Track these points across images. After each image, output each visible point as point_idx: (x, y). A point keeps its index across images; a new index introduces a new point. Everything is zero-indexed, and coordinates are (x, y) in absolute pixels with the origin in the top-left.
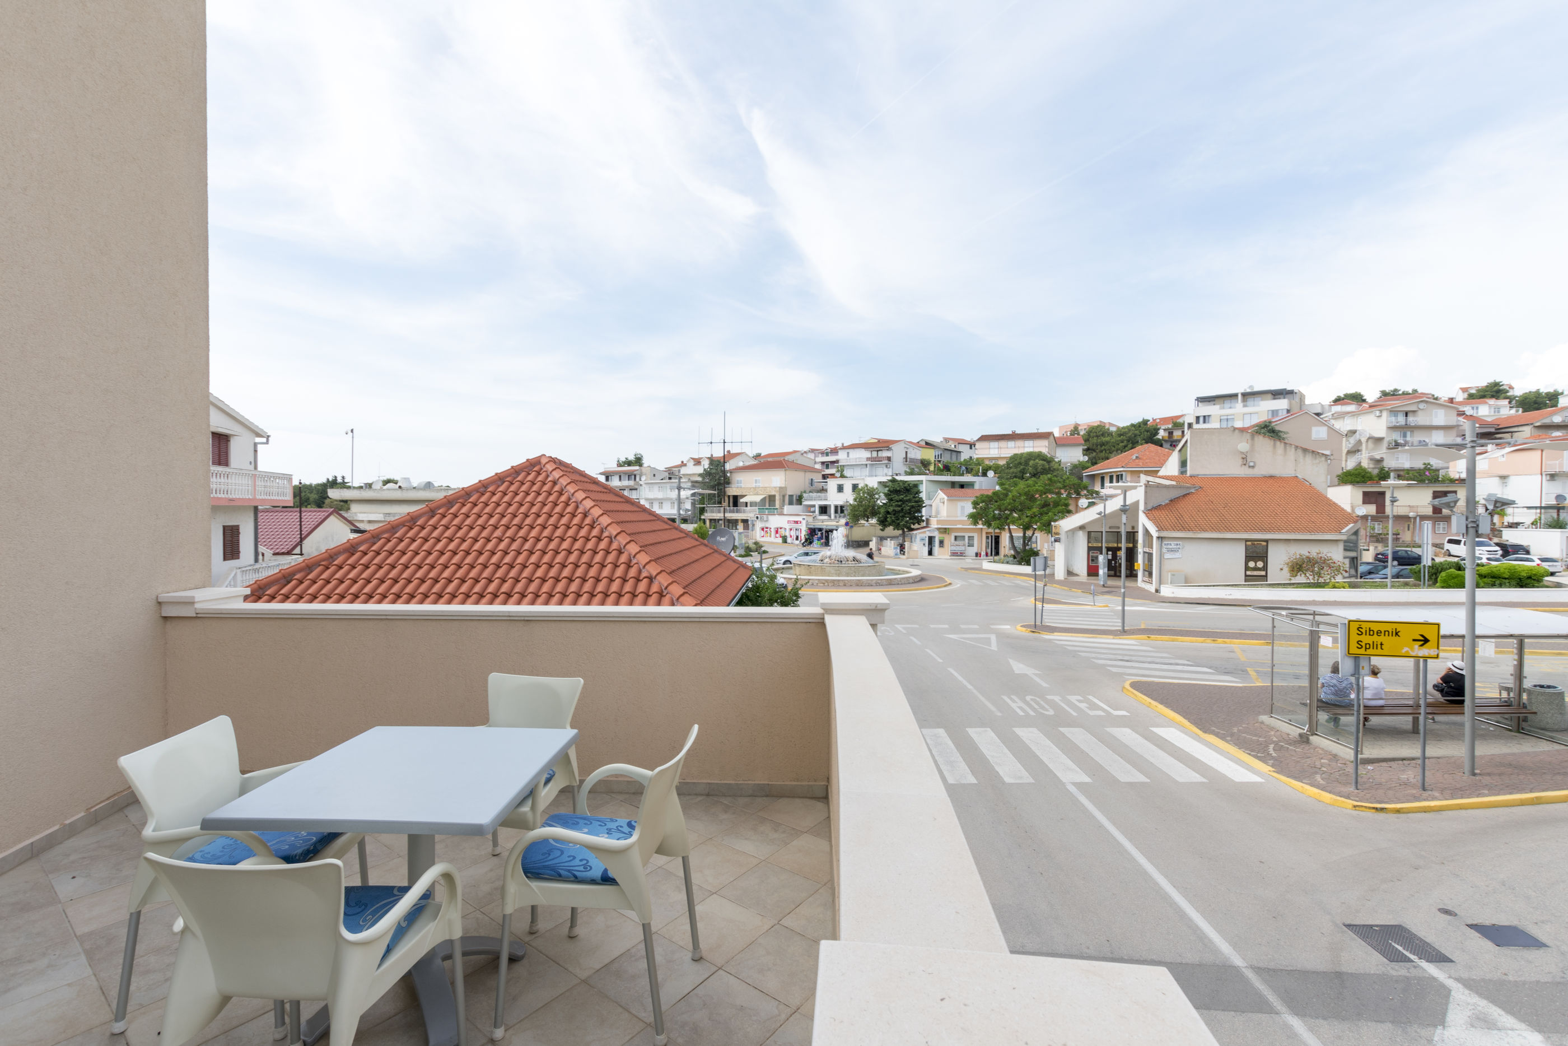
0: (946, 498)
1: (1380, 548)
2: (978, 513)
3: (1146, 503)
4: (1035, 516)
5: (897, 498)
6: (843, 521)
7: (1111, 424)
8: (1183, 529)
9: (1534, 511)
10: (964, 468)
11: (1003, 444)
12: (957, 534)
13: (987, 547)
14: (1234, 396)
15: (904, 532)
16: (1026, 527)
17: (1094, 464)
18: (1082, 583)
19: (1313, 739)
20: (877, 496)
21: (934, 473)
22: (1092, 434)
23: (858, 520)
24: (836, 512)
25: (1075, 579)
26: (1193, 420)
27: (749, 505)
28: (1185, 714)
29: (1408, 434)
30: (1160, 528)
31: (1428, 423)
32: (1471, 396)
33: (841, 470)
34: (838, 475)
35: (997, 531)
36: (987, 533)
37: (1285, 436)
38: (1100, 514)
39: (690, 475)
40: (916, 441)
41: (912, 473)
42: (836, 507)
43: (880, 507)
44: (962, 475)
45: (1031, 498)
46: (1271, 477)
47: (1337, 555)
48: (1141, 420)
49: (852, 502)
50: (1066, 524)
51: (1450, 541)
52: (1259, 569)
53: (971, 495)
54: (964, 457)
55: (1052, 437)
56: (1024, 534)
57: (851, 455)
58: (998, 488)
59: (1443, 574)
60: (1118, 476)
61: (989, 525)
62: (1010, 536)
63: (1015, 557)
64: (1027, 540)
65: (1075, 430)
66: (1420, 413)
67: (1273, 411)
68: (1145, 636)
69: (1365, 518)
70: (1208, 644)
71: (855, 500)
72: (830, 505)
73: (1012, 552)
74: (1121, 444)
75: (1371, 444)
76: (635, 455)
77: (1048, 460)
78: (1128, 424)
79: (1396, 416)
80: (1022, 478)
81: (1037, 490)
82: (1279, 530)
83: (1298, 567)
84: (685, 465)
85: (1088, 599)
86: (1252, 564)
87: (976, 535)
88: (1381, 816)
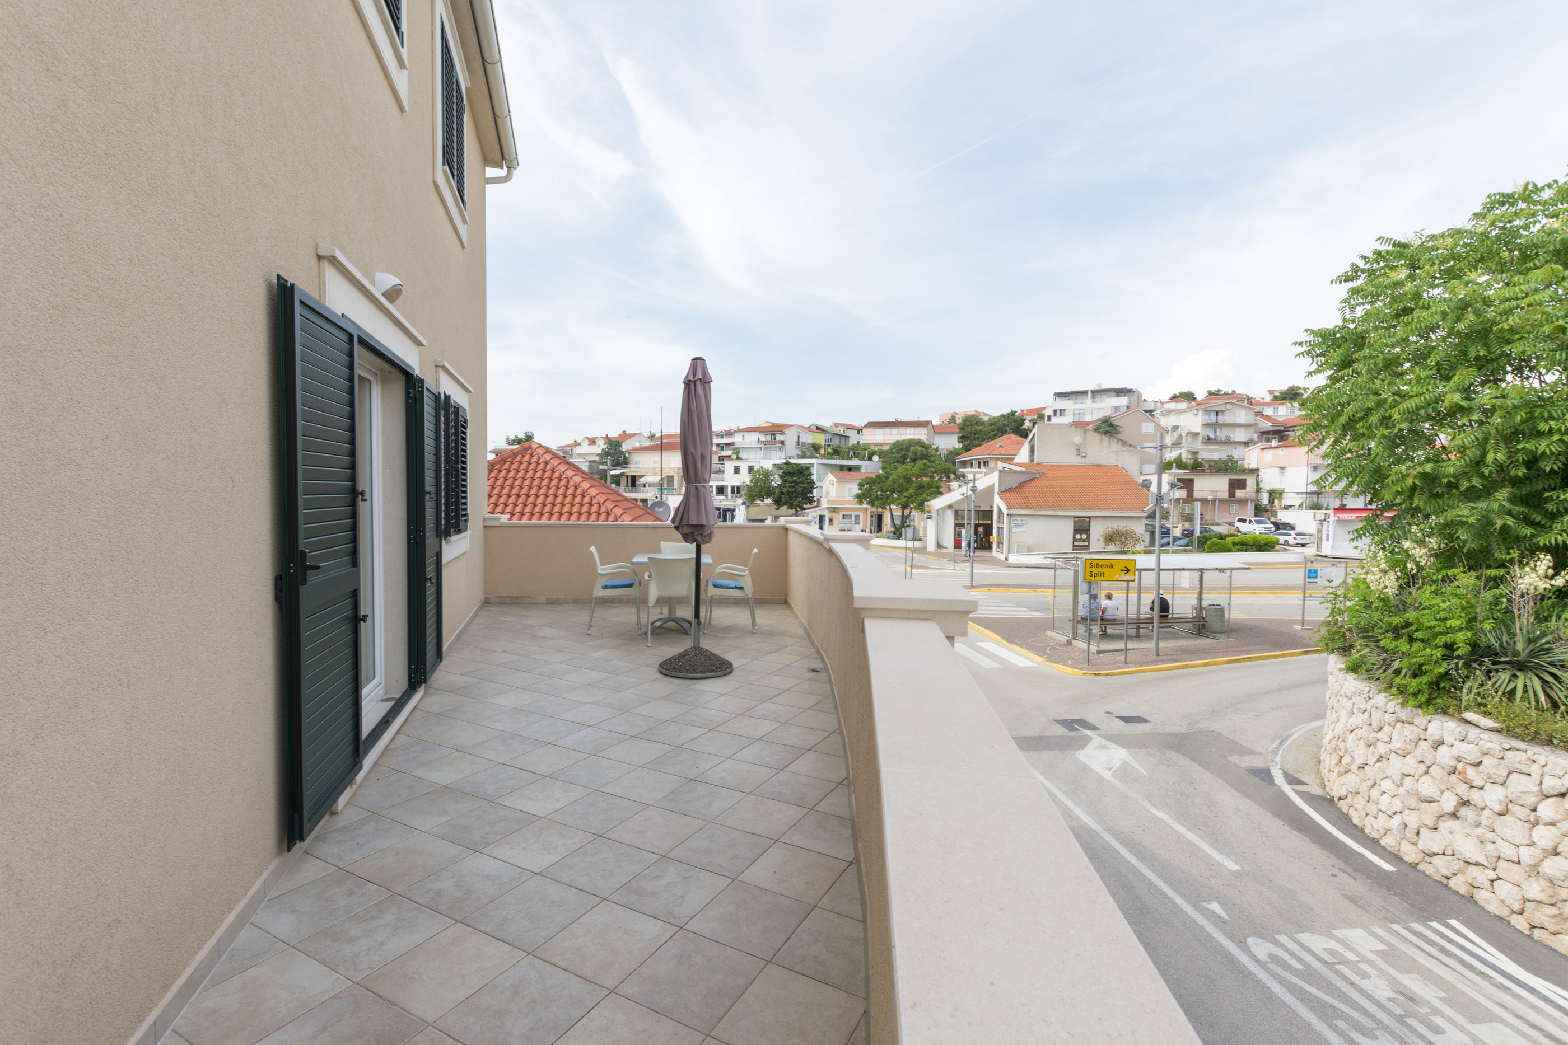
0: (835, 480)
1: (1187, 525)
2: (863, 494)
3: (1000, 486)
4: (912, 496)
5: (791, 479)
6: (740, 501)
7: (985, 414)
8: (1027, 507)
9: (1301, 496)
10: (851, 453)
11: (887, 430)
12: (845, 513)
13: (871, 525)
14: (1084, 393)
15: (797, 511)
16: (904, 507)
17: (967, 450)
18: (949, 554)
19: (1074, 642)
20: (772, 478)
21: (824, 457)
22: (967, 423)
23: (754, 500)
24: (733, 492)
25: (944, 551)
26: (1051, 413)
27: (647, 485)
28: (1000, 634)
29: (1218, 430)
30: (1010, 507)
31: (1232, 422)
32: (1276, 398)
33: (737, 451)
34: (734, 457)
35: (880, 510)
36: (871, 512)
37: (1120, 430)
38: (963, 494)
39: (585, 454)
40: (807, 426)
41: (803, 457)
42: (733, 488)
43: (774, 488)
44: (850, 459)
45: (909, 481)
46: (1099, 465)
47: (1139, 528)
48: (1010, 411)
49: (748, 483)
50: (936, 504)
51: (1240, 520)
52: (1084, 541)
53: (858, 477)
54: (852, 442)
55: (930, 425)
56: (903, 512)
57: (746, 438)
58: (881, 471)
59: (1209, 542)
60: (984, 462)
61: (873, 505)
62: (892, 514)
63: (894, 533)
64: (904, 518)
65: (953, 419)
66: (1227, 413)
67: (1116, 407)
68: (986, 589)
69: (1177, 501)
70: (1031, 594)
71: (751, 481)
72: (727, 486)
73: (893, 529)
74: (992, 433)
75: (1189, 439)
76: (526, 433)
77: (926, 447)
78: (999, 414)
79: (1209, 415)
80: (903, 463)
81: (913, 474)
82: (1099, 509)
83: (1110, 538)
84: (579, 444)
85: (951, 565)
86: (1078, 536)
87: (861, 514)
88: (1098, 677)
